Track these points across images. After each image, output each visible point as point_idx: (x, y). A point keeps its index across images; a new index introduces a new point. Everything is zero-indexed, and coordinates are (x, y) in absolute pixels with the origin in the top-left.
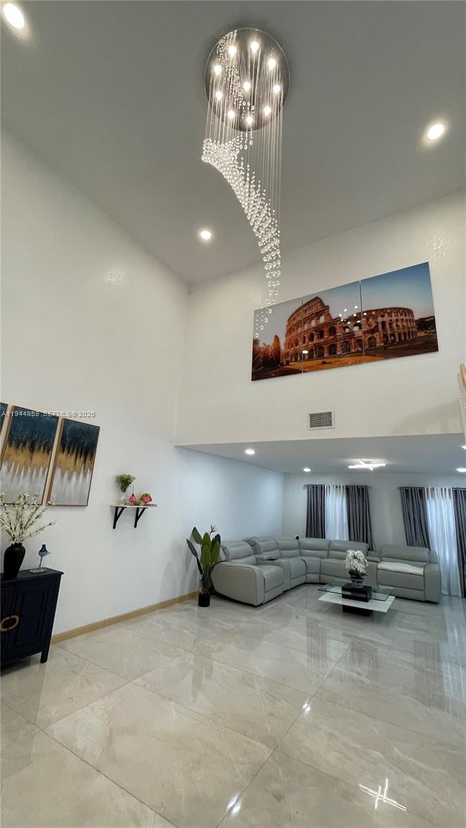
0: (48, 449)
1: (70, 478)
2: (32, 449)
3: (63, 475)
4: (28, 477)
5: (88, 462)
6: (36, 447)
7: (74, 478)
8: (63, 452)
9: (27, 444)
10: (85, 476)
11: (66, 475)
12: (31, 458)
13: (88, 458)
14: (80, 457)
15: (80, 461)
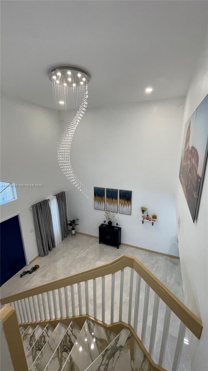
0: (116, 199)
1: (124, 206)
2: (112, 199)
3: (122, 205)
4: (113, 206)
5: (129, 202)
6: (113, 198)
7: (125, 207)
8: (121, 199)
9: (111, 198)
10: (129, 206)
11: (123, 206)
12: (113, 201)
13: (129, 201)
14: (126, 201)
15: (126, 202)
